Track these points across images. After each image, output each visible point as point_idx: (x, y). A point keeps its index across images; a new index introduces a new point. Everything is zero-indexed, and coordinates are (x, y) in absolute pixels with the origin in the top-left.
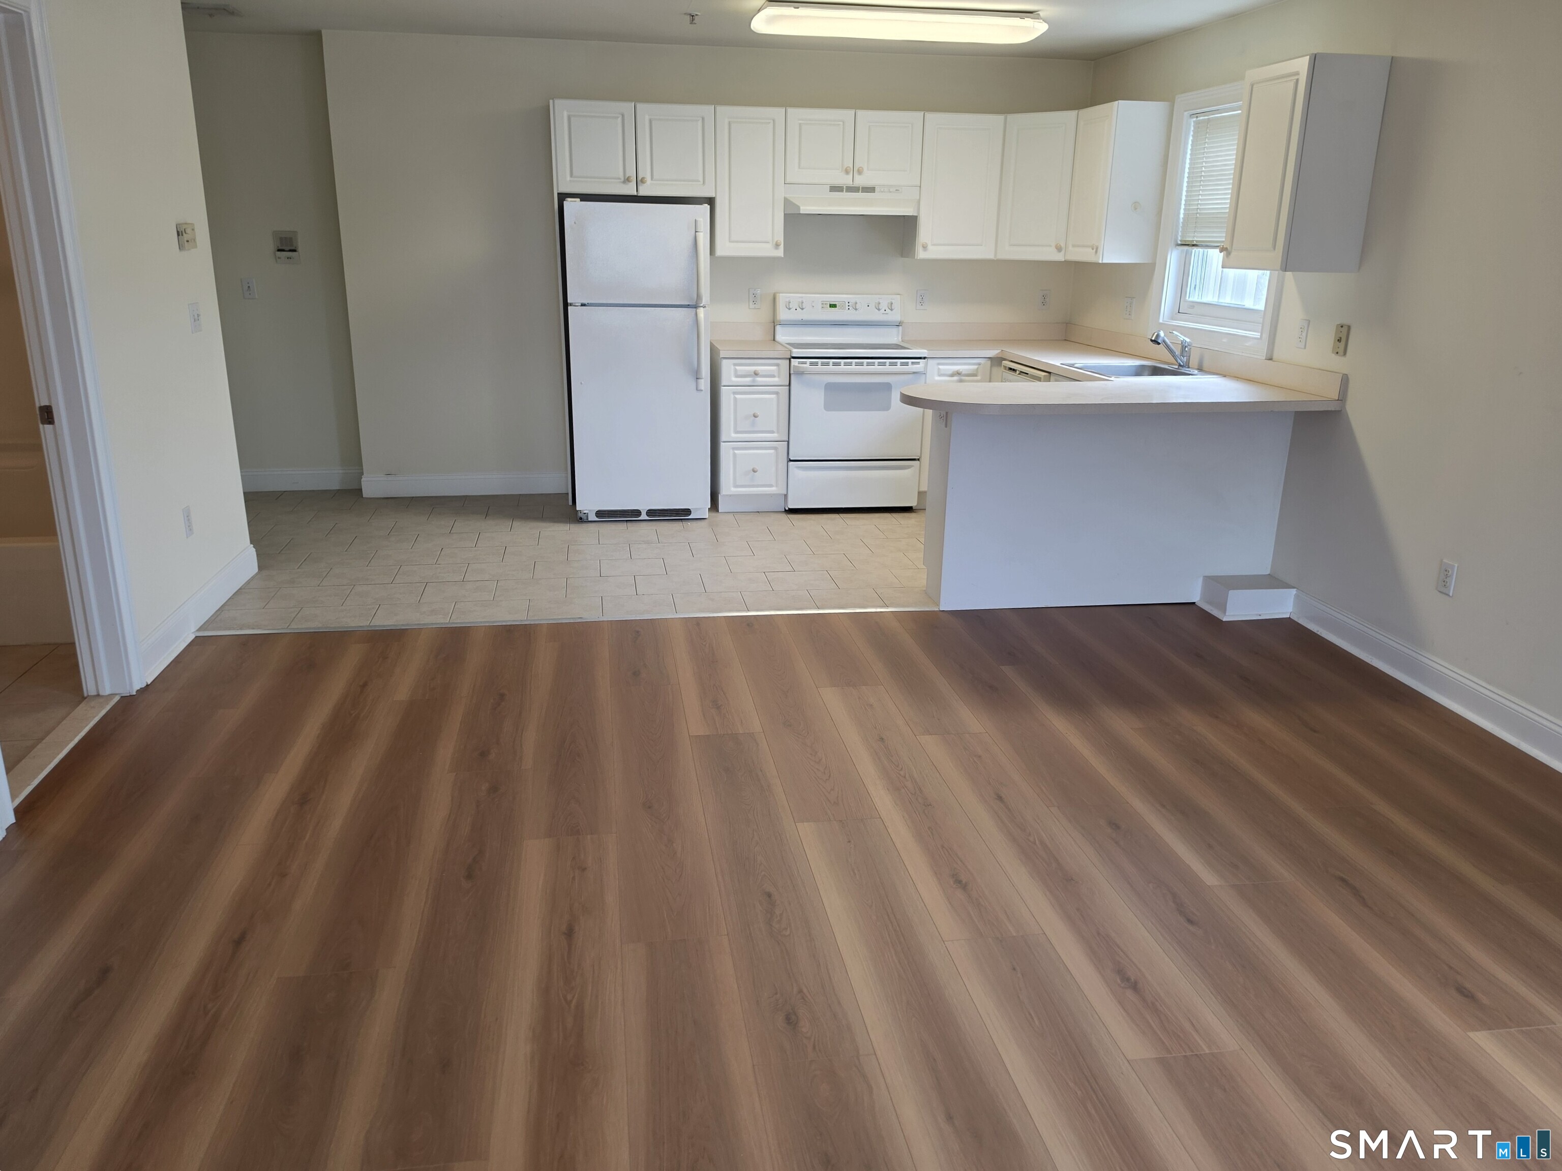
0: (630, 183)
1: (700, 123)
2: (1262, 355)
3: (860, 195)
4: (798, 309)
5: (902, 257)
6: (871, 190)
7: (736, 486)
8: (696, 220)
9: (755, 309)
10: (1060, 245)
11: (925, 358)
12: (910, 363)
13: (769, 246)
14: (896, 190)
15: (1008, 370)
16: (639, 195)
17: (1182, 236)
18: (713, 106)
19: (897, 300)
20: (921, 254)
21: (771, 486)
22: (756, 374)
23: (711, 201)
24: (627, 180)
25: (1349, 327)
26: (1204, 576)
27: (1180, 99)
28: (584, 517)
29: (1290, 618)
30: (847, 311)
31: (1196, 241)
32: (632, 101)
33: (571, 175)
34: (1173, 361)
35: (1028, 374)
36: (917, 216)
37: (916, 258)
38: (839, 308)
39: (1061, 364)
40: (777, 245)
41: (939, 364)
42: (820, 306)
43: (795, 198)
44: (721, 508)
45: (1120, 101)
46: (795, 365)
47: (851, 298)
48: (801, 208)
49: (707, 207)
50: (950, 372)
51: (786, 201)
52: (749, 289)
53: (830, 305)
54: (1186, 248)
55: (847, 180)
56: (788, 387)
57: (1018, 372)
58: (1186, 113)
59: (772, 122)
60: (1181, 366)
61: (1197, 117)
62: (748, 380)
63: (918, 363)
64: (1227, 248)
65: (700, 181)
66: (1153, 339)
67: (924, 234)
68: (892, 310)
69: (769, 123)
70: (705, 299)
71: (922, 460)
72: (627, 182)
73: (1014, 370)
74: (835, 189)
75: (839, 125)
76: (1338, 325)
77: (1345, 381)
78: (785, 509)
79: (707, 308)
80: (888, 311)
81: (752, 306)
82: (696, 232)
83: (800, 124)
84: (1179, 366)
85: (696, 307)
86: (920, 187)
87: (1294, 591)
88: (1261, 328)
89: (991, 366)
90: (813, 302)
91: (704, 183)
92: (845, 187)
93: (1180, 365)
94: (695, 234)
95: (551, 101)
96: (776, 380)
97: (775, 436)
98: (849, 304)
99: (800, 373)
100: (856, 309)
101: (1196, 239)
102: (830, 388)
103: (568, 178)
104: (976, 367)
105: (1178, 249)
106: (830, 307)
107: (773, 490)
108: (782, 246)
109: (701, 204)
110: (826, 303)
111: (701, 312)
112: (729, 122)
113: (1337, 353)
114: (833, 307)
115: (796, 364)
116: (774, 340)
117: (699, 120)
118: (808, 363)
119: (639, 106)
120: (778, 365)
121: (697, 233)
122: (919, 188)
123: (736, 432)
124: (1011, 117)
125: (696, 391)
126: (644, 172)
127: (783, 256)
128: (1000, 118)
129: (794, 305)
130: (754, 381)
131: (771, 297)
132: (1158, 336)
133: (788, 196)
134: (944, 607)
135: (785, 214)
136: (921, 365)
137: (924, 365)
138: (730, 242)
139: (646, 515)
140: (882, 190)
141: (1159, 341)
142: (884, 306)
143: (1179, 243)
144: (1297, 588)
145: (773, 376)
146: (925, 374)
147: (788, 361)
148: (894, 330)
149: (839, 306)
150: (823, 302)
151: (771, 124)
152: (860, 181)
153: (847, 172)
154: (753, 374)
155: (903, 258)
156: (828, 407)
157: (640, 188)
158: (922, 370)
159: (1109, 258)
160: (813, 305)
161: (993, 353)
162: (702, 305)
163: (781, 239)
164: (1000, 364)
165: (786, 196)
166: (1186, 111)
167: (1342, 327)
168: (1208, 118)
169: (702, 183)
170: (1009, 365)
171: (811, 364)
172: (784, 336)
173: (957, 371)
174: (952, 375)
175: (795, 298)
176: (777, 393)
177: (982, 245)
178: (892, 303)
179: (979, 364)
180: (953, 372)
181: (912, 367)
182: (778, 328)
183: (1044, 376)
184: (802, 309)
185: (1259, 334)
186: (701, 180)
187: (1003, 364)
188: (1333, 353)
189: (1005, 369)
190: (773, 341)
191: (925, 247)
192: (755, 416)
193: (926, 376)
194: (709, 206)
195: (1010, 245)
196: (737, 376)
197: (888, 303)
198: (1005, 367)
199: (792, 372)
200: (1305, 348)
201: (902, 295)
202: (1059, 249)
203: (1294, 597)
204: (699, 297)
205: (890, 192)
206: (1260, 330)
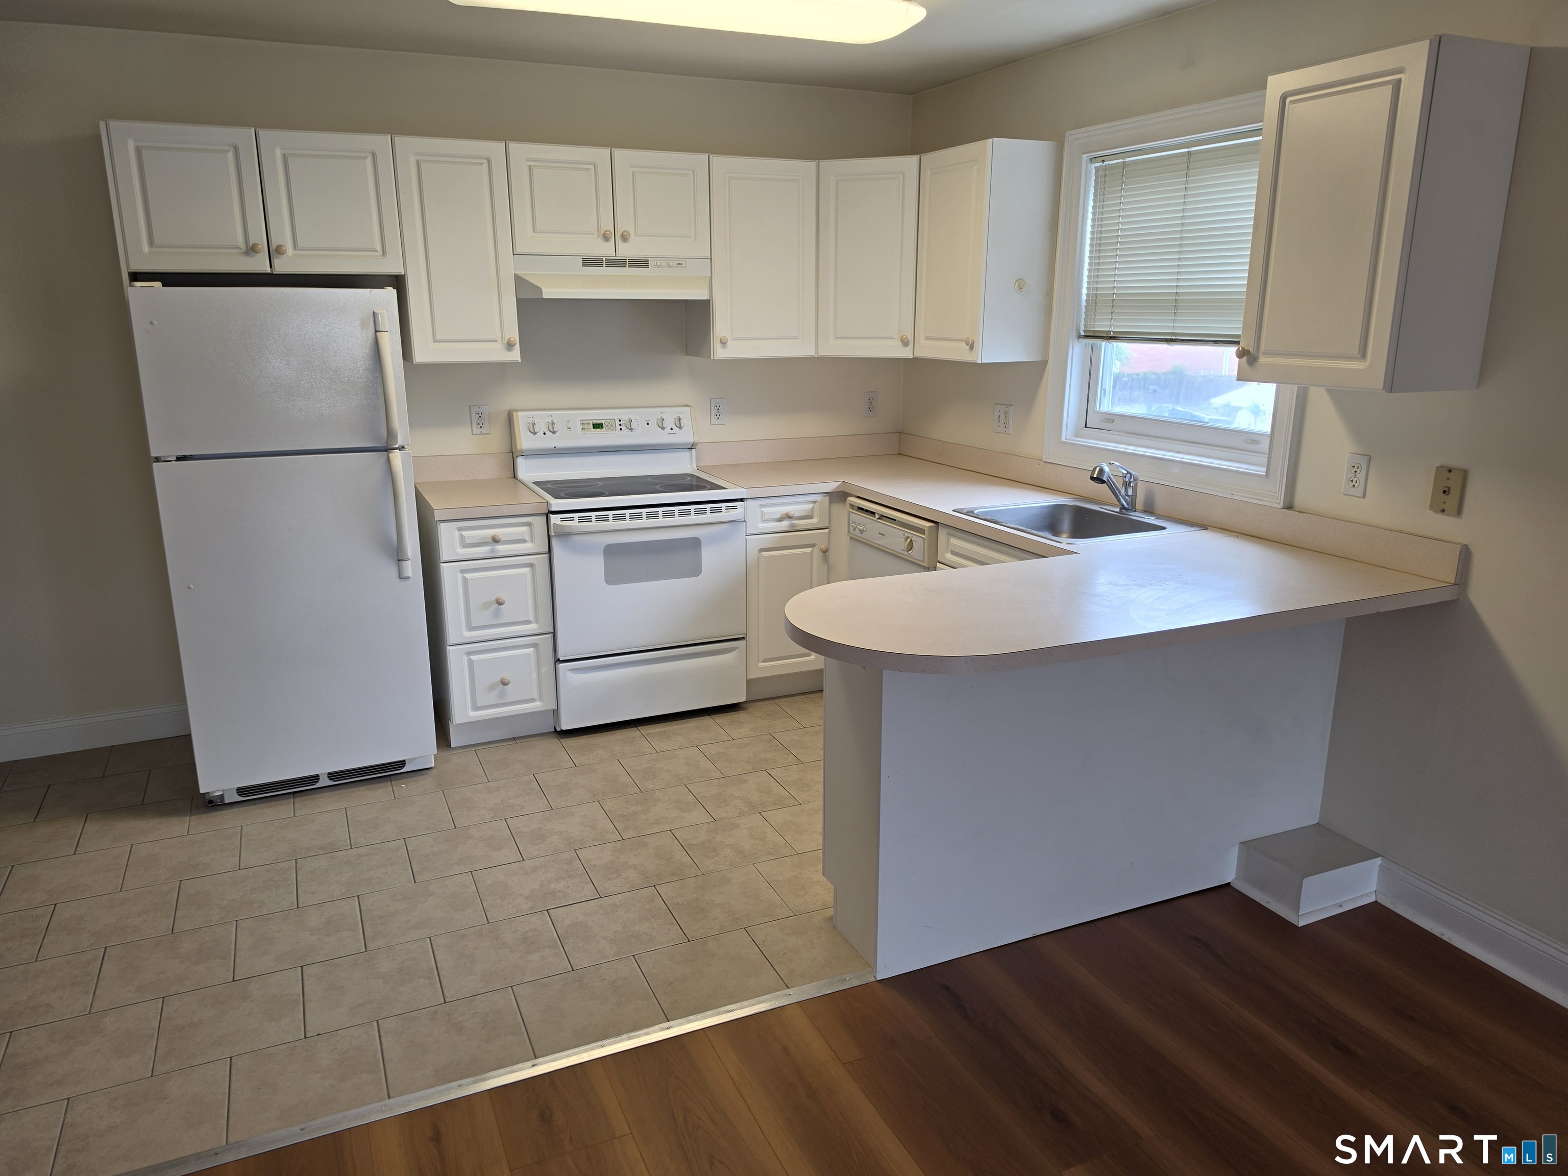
0: (259, 254)
1: (369, 161)
2: (1278, 502)
3: (627, 271)
4: (548, 433)
5: (687, 355)
6: (643, 263)
7: (476, 708)
8: (374, 312)
9: (481, 434)
10: (906, 337)
11: (742, 500)
12: (724, 509)
13: (499, 346)
14: (678, 264)
15: (857, 511)
16: (274, 273)
17: (1085, 326)
18: (390, 136)
19: (685, 413)
20: (719, 353)
21: (533, 700)
22: (496, 540)
23: (398, 282)
24: (252, 250)
25: (1465, 474)
26: (1240, 843)
27: (1074, 138)
28: (218, 802)
29: (1376, 901)
30: (618, 432)
31: (1114, 332)
32: (250, 126)
33: (151, 243)
34: (1116, 502)
35: (895, 520)
36: (710, 300)
37: (712, 358)
38: (607, 428)
39: (953, 511)
40: (510, 346)
41: (762, 506)
42: (579, 427)
43: (531, 275)
44: (455, 740)
45: (994, 138)
46: (557, 523)
47: (625, 415)
48: (543, 290)
49: (390, 293)
50: (778, 516)
51: (519, 281)
52: (470, 407)
53: (593, 425)
54: (1090, 341)
55: (606, 250)
56: (547, 556)
57: (877, 516)
58: (1085, 156)
59: (485, 162)
60: (1126, 509)
61: (1103, 161)
62: (483, 551)
63: (735, 508)
64: (1249, 351)
65: (377, 251)
66: (1095, 476)
67: (721, 325)
68: (680, 428)
69: (483, 164)
70: (402, 435)
71: (748, 638)
72: (252, 252)
73: (873, 513)
74: (589, 262)
75: (589, 169)
76: (1438, 468)
77: (1466, 555)
78: (555, 729)
79: (407, 451)
80: (676, 429)
81: (476, 430)
82: (376, 331)
83: (530, 167)
84: (1121, 509)
85: (387, 449)
86: (711, 259)
87: (1378, 861)
88: (1266, 460)
89: (831, 502)
90: (569, 421)
91: (384, 253)
92: (604, 260)
93: (1123, 507)
94: (376, 335)
95: (102, 124)
96: (528, 547)
97: (533, 627)
98: (620, 423)
99: (565, 535)
100: (631, 429)
101: (1112, 329)
102: (611, 551)
103: (146, 248)
104: (811, 506)
105: (1081, 342)
106: (594, 428)
107: (536, 706)
108: (517, 347)
109: (382, 288)
110: (588, 422)
111: (396, 457)
112: (418, 161)
113: (1443, 511)
114: (598, 428)
115: (559, 522)
116: (515, 477)
117: (367, 157)
118: (576, 519)
119: (262, 133)
120: (529, 524)
121: (377, 333)
122: (709, 260)
123: (471, 628)
124: (824, 164)
125: (398, 580)
126: (282, 235)
127: (520, 361)
128: (811, 165)
129: (541, 427)
130: (493, 551)
131: (504, 416)
132: (1102, 471)
133: (519, 272)
134: (883, 974)
135: (518, 300)
136: (739, 510)
137: (743, 510)
138: (435, 341)
139: (327, 779)
140: (659, 264)
141: (1105, 479)
142: (669, 423)
143: (1083, 333)
144: (1383, 856)
145: (524, 541)
146: (745, 521)
147: (544, 518)
148: (686, 454)
149: (607, 426)
150: (583, 422)
151: (485, 166)
152: (626, 251)
153: (606, 238)
154: (491, 540)
155: (690, 358)
156: (611, 579)
157: (276, 262)
158: (741, 517)
159: (988, 354)
160: (569, 426)
161: (831, 486)
162: (397, 446)
163: (514, 335)
164: (844, 500)
165: (516, 272)
166: (1085, 153)
167: (1450, 471)
168: (1124, 162)
169: (381, 253)
170: (858, 503)
171: (581, 520)
172: (528, 471)
173: (786, 514)
174: (780, 520)
175: (542, 419)
176: (531, 565)
177: (798, 338)
178: (680, 419)
179: (815, 502)
180: (782, 515)
181: (726, 514)
182: (520, 461)
183: (930, 527)
184: (554, 433)
185: (1264, 470)
186: (379, 248)
187: (848, 502)
188: (1432, 508)
189: (853, 509)
190: (513, 479)
191: (723, 343)
192: (499, 603)
193: (746, 523)
194: (395, 290)
195: (836, 338)
196: (465, 546)
197: (675, 419)
198: (852, 506)
199: (552, 534)
200: (1364, 496)
201: (691, 406)
202: (905, 343)
203: (1378, 868)
204: (391, 434)
205: (670, 267)
206: (1266, 464)
